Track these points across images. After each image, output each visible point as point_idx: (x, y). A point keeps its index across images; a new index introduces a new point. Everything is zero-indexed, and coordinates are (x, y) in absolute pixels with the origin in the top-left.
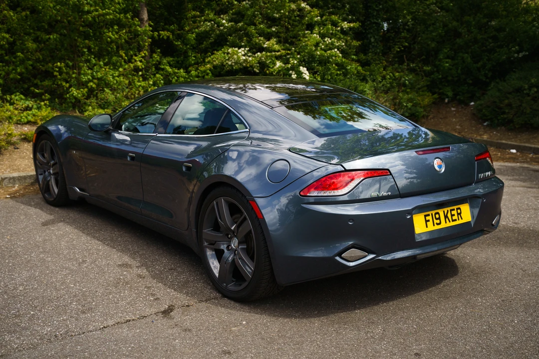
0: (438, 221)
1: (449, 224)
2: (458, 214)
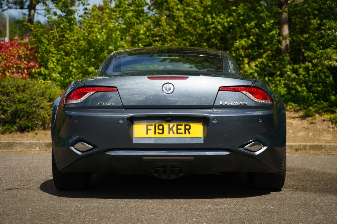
0: (161, 132)
1: (172, 135)
2: (185, 129)
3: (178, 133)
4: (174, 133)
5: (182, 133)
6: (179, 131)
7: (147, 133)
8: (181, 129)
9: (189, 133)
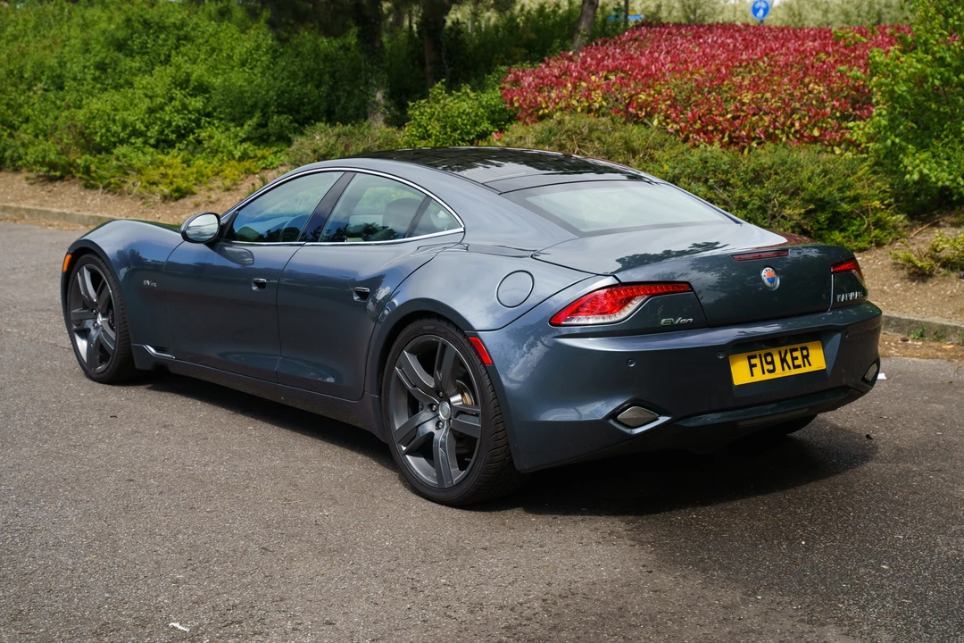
0: (771, 367)
1: (788, 373)
2: (803, 357)
3: (795, 367)
4: (790, 368)
5: (799, 366)
6: (797, 363)
7: (752, 375)
8: (797, 358)
9: (810, 365)
